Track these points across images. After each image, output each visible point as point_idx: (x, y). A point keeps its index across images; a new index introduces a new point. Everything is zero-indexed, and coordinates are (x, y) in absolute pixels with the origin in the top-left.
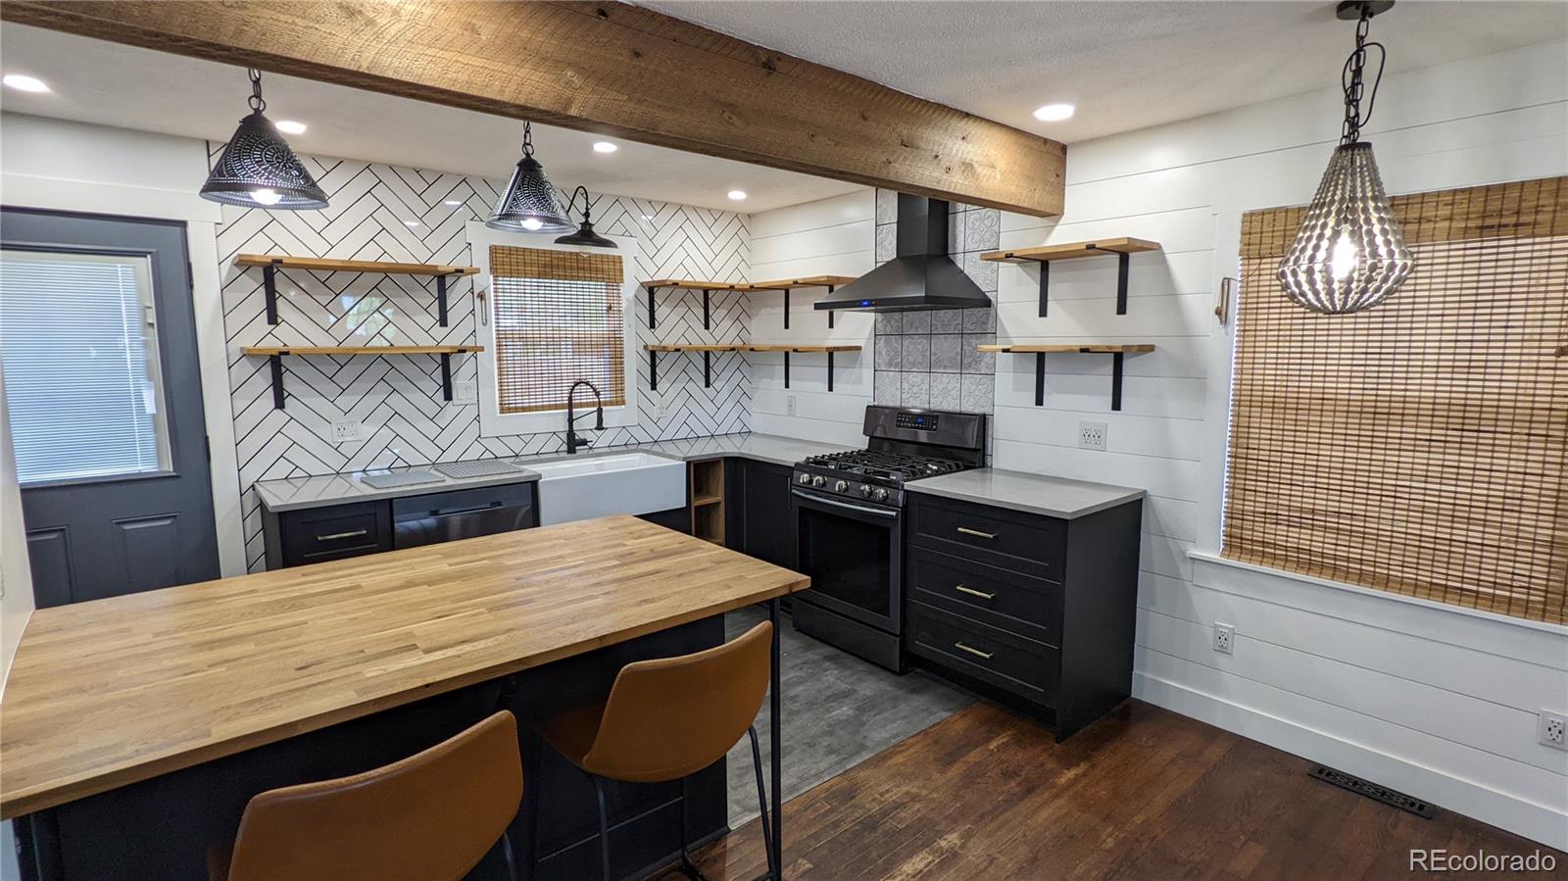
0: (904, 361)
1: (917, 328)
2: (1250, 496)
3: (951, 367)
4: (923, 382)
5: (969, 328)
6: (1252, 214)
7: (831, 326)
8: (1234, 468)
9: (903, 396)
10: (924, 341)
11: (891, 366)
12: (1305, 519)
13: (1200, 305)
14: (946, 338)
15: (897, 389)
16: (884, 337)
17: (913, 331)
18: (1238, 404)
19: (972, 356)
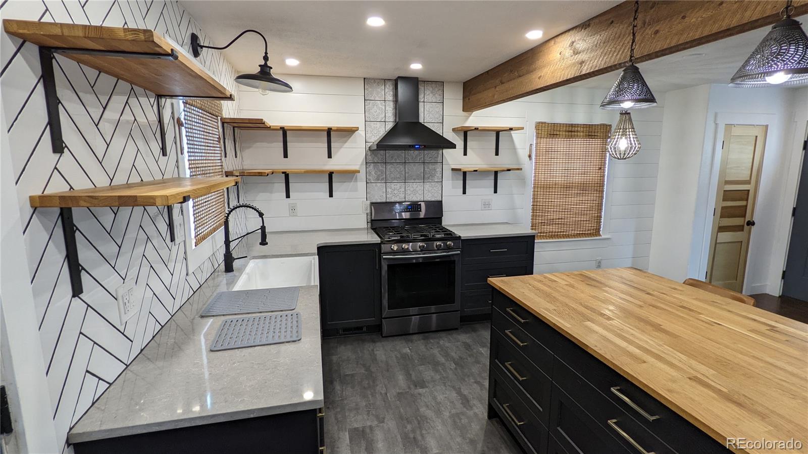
0: (388, 176)
1: (396, 159)
2: (537, 218)
3: (418, 179)
4: (400, 188)
5: (427, 160)
6: (539, 123)
7: (330, 156)
8: (533, 209)
9: (388, 196)
10: (401, 166)
11: (379, 180)
12: (551, 222)
13: (523, 153)
14: (414, 165)
15: (383, 192)
16: (372, 164)
17: (393, 161)
18: (534, 188)
19: (429, 173)
